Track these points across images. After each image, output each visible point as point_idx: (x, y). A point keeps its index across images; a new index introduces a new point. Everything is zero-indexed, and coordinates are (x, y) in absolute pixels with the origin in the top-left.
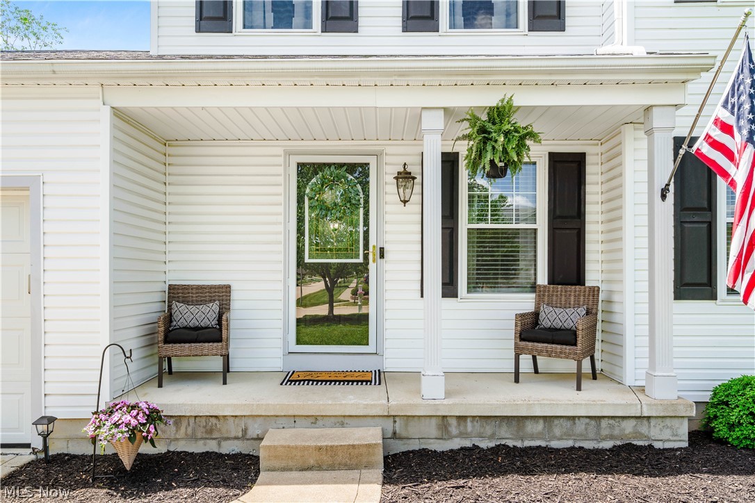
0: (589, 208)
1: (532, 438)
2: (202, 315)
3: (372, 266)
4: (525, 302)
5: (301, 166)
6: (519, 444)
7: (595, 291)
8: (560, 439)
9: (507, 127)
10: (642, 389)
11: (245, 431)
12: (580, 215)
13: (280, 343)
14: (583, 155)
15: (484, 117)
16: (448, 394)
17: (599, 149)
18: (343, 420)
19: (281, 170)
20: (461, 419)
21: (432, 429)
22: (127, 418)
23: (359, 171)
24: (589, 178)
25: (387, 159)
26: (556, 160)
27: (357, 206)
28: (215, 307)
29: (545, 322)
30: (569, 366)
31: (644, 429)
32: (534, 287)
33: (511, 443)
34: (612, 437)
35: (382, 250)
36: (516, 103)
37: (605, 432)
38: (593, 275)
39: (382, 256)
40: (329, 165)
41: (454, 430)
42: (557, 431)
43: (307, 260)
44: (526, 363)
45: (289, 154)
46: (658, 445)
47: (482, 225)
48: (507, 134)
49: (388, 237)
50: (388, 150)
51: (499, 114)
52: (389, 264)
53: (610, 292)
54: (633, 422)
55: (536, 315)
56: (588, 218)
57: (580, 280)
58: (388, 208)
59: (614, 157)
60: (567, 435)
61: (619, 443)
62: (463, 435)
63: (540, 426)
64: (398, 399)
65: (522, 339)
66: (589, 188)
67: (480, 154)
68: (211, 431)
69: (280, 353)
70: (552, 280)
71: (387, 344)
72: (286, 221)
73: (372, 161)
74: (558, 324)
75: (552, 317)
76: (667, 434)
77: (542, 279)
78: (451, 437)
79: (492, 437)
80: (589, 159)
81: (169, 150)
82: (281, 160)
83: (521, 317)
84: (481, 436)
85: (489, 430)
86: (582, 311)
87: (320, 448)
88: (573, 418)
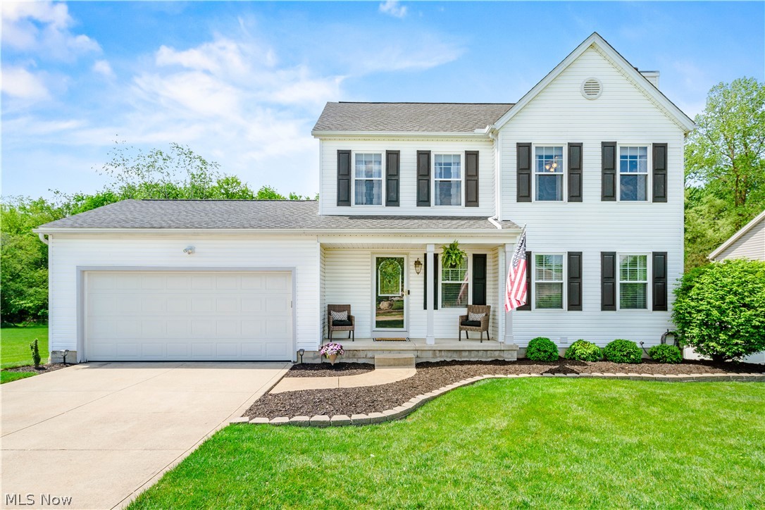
0: (487, 275)
1: (464, 357)
2: (342, 316)
3: (405, 298)
4: (464, 311)
5: (377, 259)
6: (460, 360)
7: (489, 307)
8: (474, 358)
9: (456, 252)
10: (503, 343)
11: (366, 356)
12: (484, 278)
13: (369, 327)
14: (486, 255)
15: (448, 247)
16: (435, 343)
17: (491, 253)
18: (400, 351)
19: (370, 260)
20: (440, 351)
21: (430, 354)
22: (335, 347)
23: (401, 261)
24: (488, 264)
25: (411, 256)
26: (475, 256)
27: (399, 274)
28: (346, 312)
29: (470, 319)
30: (478, 335)
31: (502, 354)
32: (467, 306)
33: (457, 360)
34: (491, 357)
35: (409, 292)
36: (459, 242)
37: (489, 356)
38: (489, 302)
39: (409, 294)
40: (389, 258)
41: (438, 355)
42: (473, 355)
43: (379, 295)
44: (463, 332)
45: (373, 253)
46: (506, 360)
47: (447, 282)
48: (456, 254)
49: (411, 286)
50: (411, 252)
51: (453, 247)
52: (411, 297)
53: (495, 308)
54: (498, 352)
55: (467, 316)
56: (487, 279)
57: (484, 303)
58: (411, 275)
59: (496, 257)
60: (476, 357)
61: (494, 359)
62: (441, 357)
63: (467, 353)
64: (418, 345)
65: (462, 325)
66: (488, 268)
67: (447, 260)
68: (354, 355)
69: (369, 331)
70: (474, 303)
71: (410, 328)
72: (372, 280)
73: (405, 257)
74: (475, 319)
75: (473, 317)
76: (510, 356)
77: (470, 302)
78: (437, 357)
79: (450, 357)
80: (487, 256)
81: (327, 252)
82: (370, 256)
83: (462, 317)
84: (447, 357)
85: (450, 354)
86: (484, 315)
87: (394, 359)
88: (478, 351)
